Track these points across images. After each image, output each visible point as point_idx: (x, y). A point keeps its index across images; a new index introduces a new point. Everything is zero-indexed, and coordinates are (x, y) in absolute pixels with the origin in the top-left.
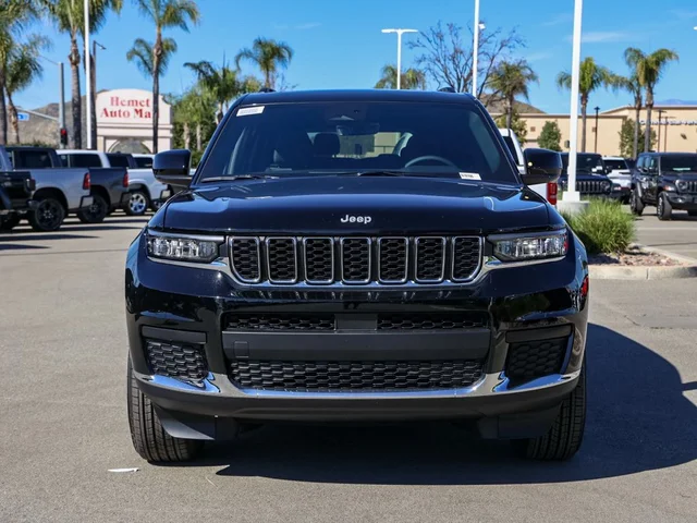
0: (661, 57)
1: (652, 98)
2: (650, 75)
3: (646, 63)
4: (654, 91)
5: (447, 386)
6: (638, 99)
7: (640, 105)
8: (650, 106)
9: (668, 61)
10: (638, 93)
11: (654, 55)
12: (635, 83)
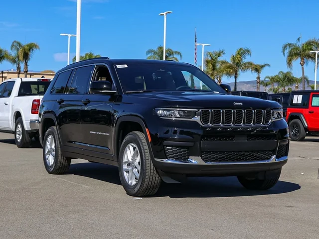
0: (31, 47)
1: (27, 68)
2: (26, 56)
3: (24, 50)
4: (28, 64)
5: (264, 160)
6: (19, 68)
7: (20, 71)
8: (26, 72)
9: (34, 49)
10: (19, 65)
11: (28, 45)
12: (17, 60)
